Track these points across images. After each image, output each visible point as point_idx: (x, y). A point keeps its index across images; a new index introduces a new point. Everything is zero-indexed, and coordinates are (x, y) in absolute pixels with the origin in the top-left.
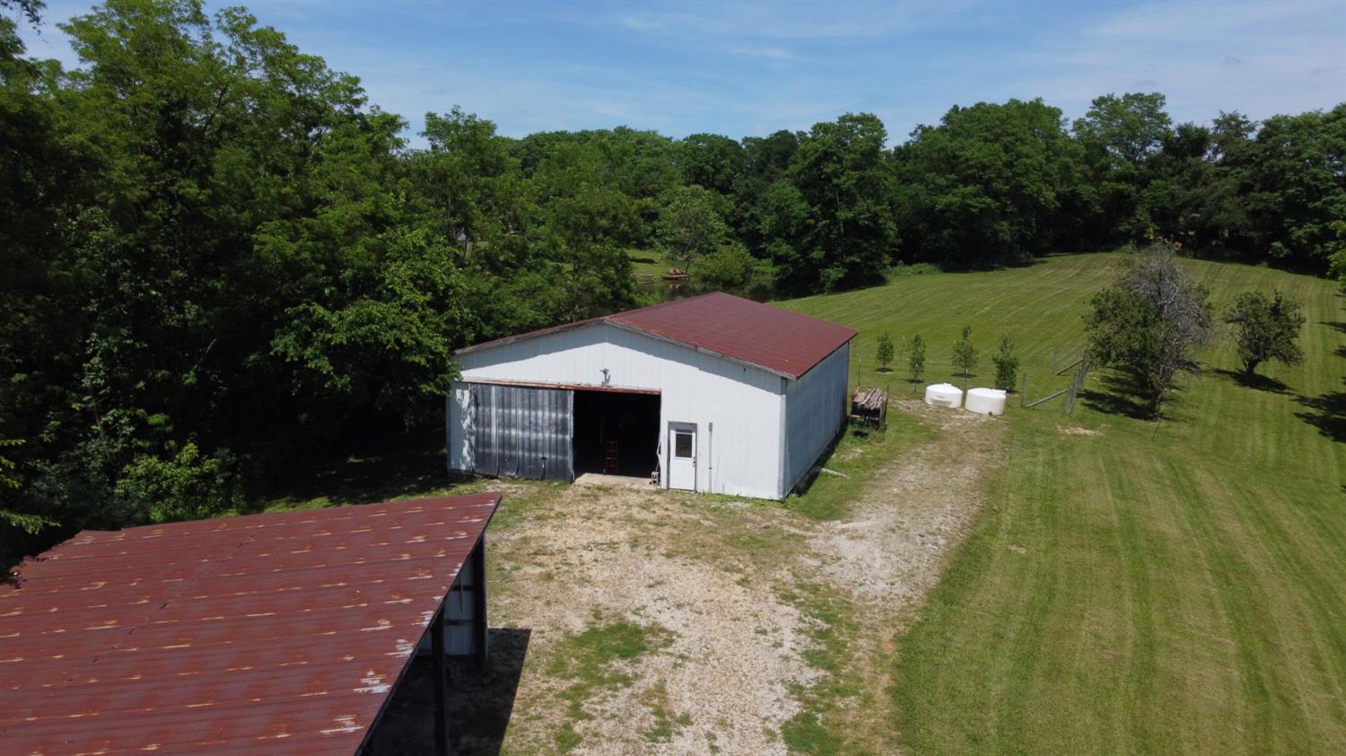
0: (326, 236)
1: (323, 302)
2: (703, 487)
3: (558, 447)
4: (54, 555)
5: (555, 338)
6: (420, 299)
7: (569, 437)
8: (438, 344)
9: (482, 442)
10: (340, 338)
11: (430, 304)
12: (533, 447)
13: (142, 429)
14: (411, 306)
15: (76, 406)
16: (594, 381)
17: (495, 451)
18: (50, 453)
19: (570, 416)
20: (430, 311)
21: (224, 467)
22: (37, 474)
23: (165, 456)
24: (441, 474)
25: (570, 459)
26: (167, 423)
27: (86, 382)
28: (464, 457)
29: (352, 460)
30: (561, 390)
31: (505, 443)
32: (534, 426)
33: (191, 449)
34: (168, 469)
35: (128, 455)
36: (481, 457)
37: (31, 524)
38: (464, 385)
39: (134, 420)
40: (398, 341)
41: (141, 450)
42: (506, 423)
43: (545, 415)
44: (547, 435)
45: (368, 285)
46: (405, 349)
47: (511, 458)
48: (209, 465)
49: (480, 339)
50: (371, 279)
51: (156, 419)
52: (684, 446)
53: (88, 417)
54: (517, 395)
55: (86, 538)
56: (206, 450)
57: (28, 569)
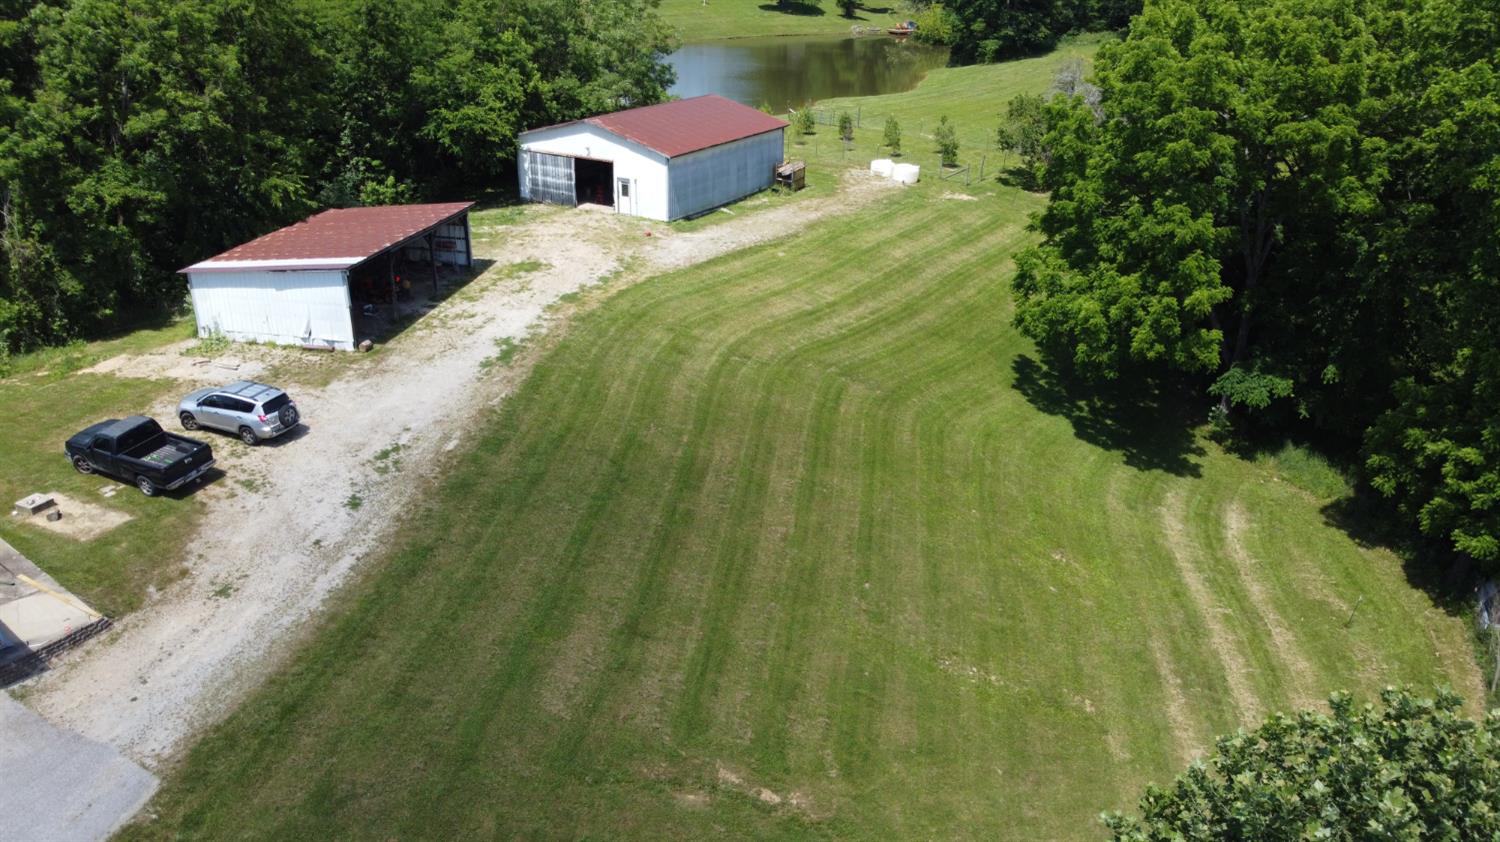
0: (447, 73)
1: (447, 107)
2: (634, 213)
3: (569, 188)
4: (320, 216)
5: (565, 129)
6: (498, 105)
7: (573, 183)
8: (507, 131)
9: (534, 182)
10: (454, 126)
11: (505, 108)
12: (557, 187)
13: (369, 168)
14: (492, 109)
15: (339, 154)
16: (583, 154)
17: (541, 188)
18: (328, 177)
19: (573, 172)
20: (504, 112)
21: (409, 189)
22: (322, 188)
23: (381, 182)
24: (518, 200)
25: (574, 194)
26: (381, 165)
27: (343, 143)
28: (526, 188)
29: (489, 190)
30: (568, 157)
31: (545, 184)
32: (556, 176)
33: (391, 180)
34: (382, 189)
35: (363, 182)
36: (534, 192)
37: (314, 204)
38: (526, 152)
39: (365, 163)
40: (482, 129)
41: (368, 178)
42: (545, 174)
43: (562, 170)
44: (564, 181)
45: (472, 97)
46: (486, 133)
47: (548, 193)
48: (402, 187)
49: (563, 121)
50: (474, 94)
51: (375, 163)
52: (625, 191)
53: (346, 160)
54: (549, 159)
55: (332, 211)
56: (399, 180)
57: (311, 219)
